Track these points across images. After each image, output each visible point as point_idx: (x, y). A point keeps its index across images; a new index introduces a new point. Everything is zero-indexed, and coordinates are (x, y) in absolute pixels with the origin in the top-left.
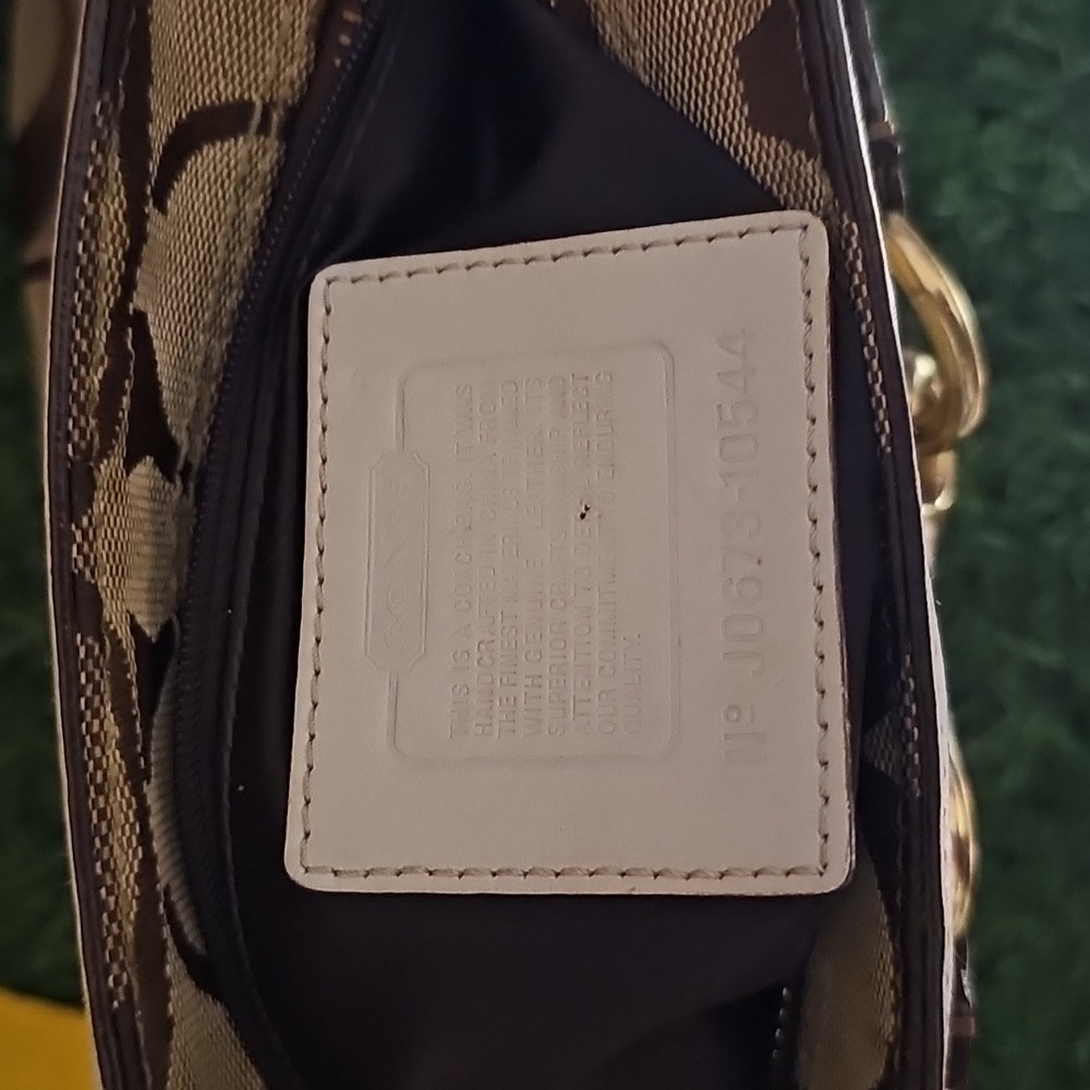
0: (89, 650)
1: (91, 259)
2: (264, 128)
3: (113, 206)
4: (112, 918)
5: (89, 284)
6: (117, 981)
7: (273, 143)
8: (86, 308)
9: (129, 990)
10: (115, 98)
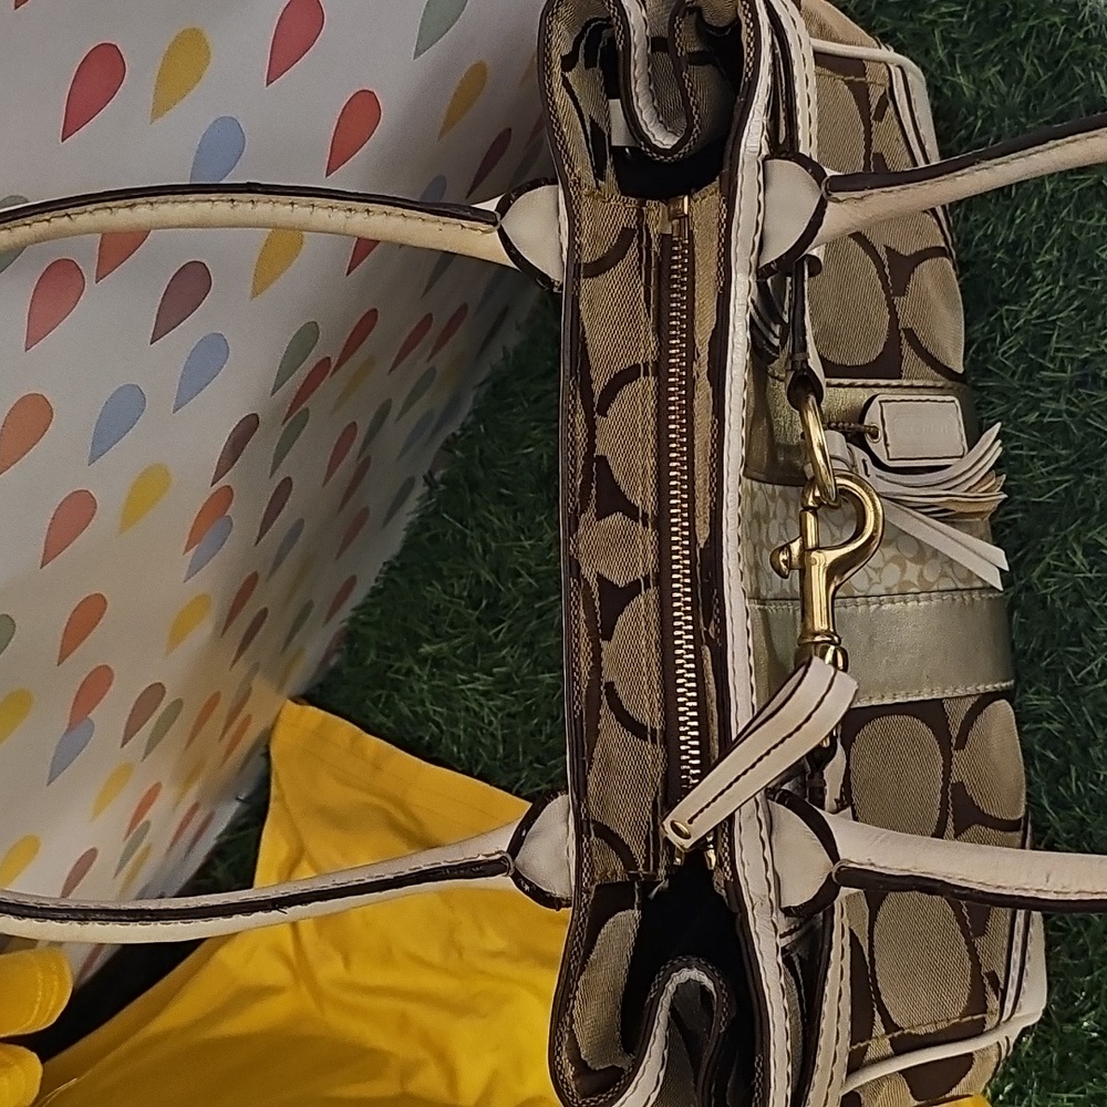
0: (575, 584)
1: (573, 438)
2: (646, 374)
3: (580, 417)
4: (578, 684)
5: (573, 448)
6: (578, 708)
7: (651, 379)
8: (573, 457)
9: (581, 712)
10: (577, 378)
